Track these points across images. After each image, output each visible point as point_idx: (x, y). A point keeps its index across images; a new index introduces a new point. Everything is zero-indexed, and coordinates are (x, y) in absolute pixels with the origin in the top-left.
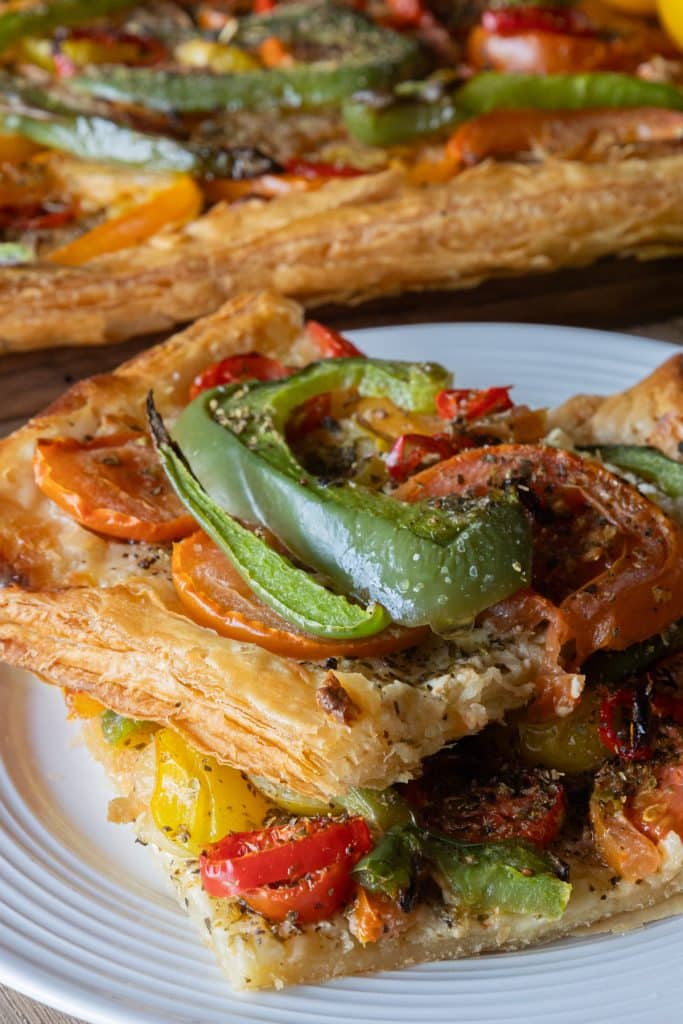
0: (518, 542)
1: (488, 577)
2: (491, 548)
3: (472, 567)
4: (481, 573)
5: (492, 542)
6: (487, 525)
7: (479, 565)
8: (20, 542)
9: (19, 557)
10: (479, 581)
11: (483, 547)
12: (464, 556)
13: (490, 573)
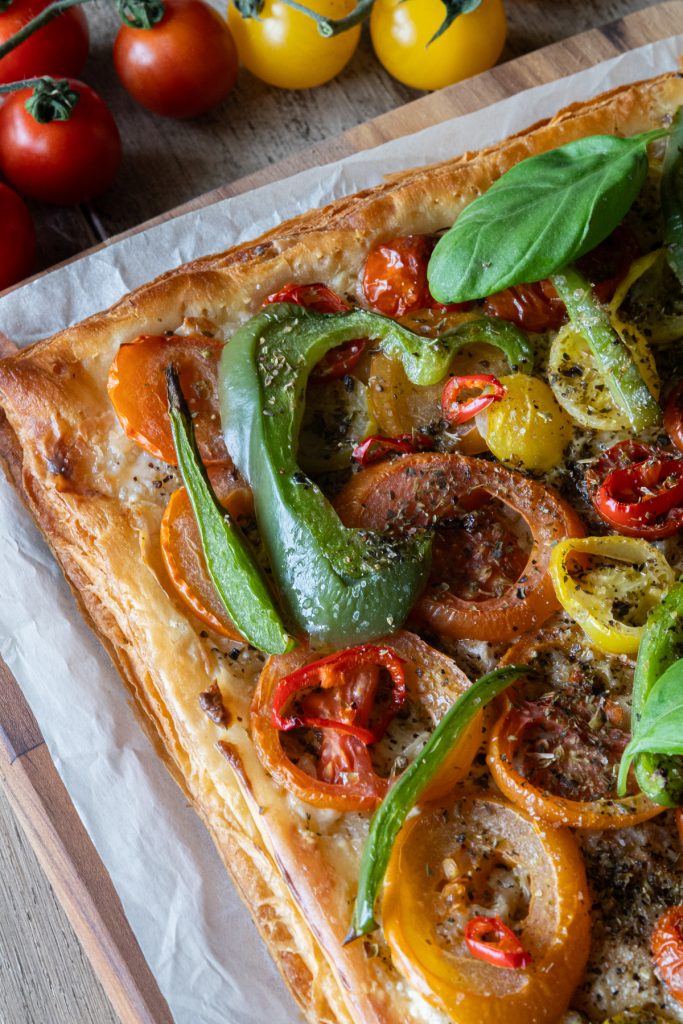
0: (400, 600)
1: (365, 623)
2: (377, 600)
3: (357, 612)
4: (361, 619)
5: (381, 595)
6: (384, 580)
7: (363, 612)
8: (79, 433)
9: (73, 446)
10: (357, 624)
11: (372, 597)
12: (355, 601)
13: (368, 620)
